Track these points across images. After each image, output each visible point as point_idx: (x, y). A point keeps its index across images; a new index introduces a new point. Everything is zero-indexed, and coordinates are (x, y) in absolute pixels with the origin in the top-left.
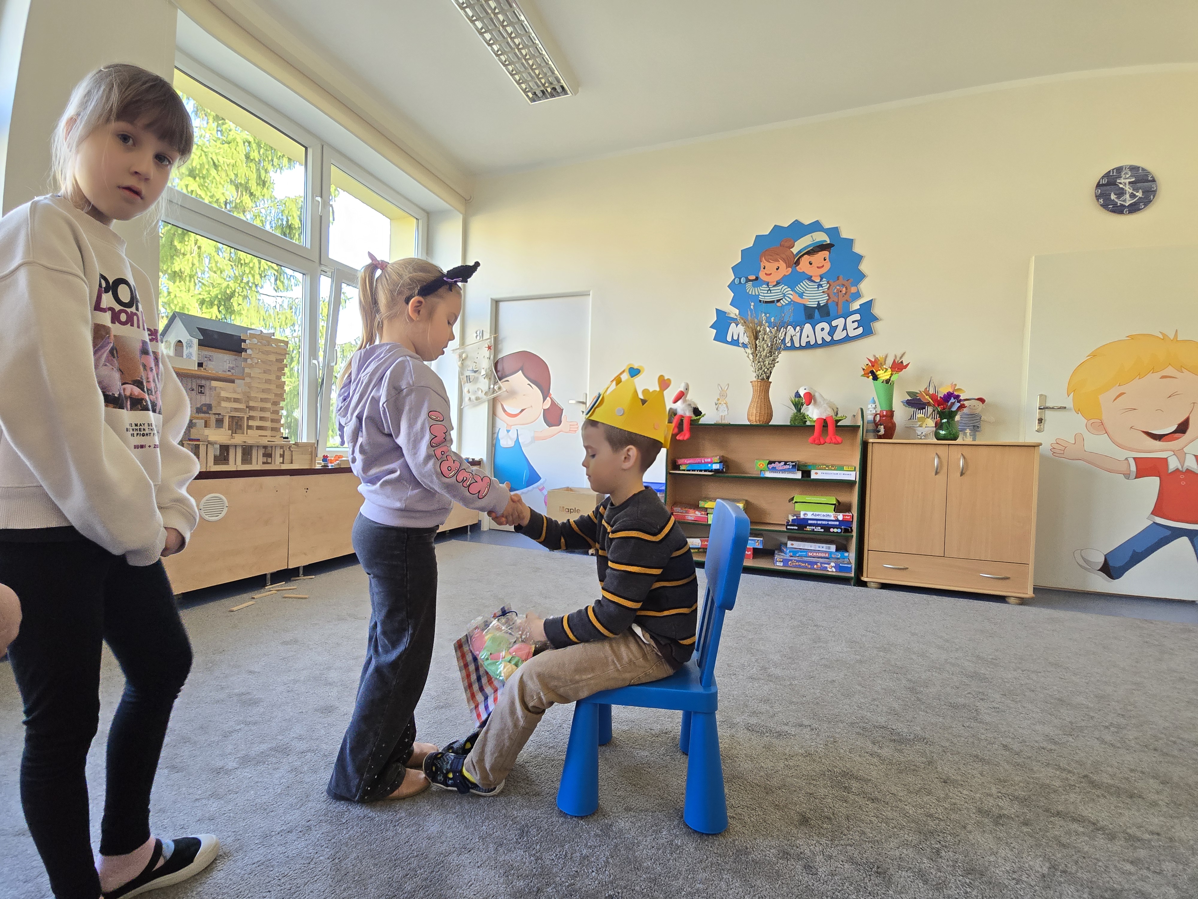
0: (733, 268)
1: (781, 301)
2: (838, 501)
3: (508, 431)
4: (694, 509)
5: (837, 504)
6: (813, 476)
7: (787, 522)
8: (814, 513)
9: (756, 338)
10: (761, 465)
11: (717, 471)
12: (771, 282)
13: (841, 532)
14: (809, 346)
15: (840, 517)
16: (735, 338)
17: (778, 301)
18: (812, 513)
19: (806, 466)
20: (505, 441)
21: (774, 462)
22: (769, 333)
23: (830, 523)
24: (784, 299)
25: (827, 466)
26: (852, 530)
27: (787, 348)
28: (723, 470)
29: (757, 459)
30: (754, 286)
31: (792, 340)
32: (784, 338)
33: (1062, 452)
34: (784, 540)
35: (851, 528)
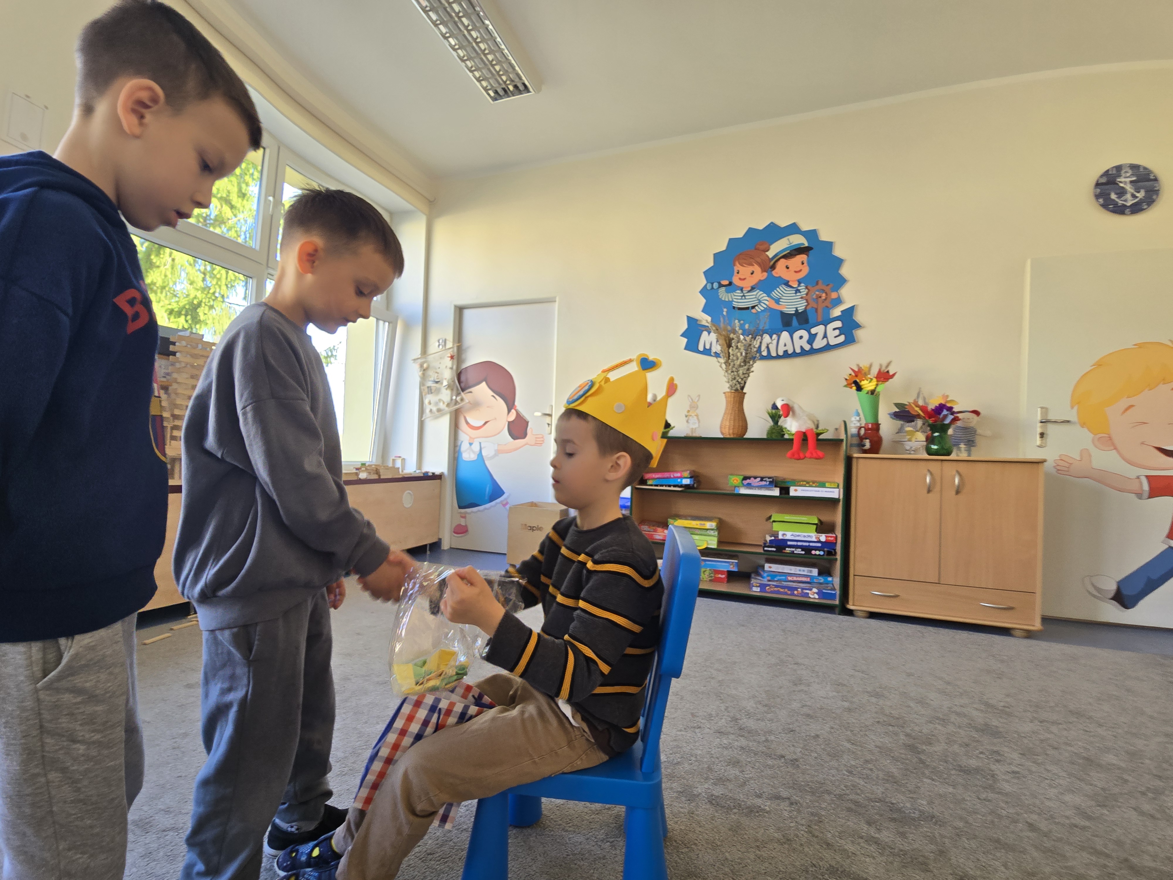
0: (706, 273)
1: (756, 308)
2: (820, 520)
3: (471, 444)
4: (663, 527)
5: (819, 524)
6: (792, 493)
7: (765, 544)
8: (794, 533)
9: (729, 346)
10: (735, 481)
11: (687, 486)
12: (745, 288)
13: (823, 555)
14: (786, 355)
15: (823, 538)
16: (708, 347)
17: (753, 307)
18: (791, 533)
19: (785, 482)
20: (468, 455)
21: (749, 478)
22: (743, 341)
23: (811, 544)
24: (759, 306)
25: (808, 483)
26: (836, 553)
27: (763, 358)
28: (693, 485)
29: (732, 474)
30: (727, 292)
31: (768, 347)
32: (760, 347)
33: (1066, 469)
34: (762, 562)
35: (835, 550)
